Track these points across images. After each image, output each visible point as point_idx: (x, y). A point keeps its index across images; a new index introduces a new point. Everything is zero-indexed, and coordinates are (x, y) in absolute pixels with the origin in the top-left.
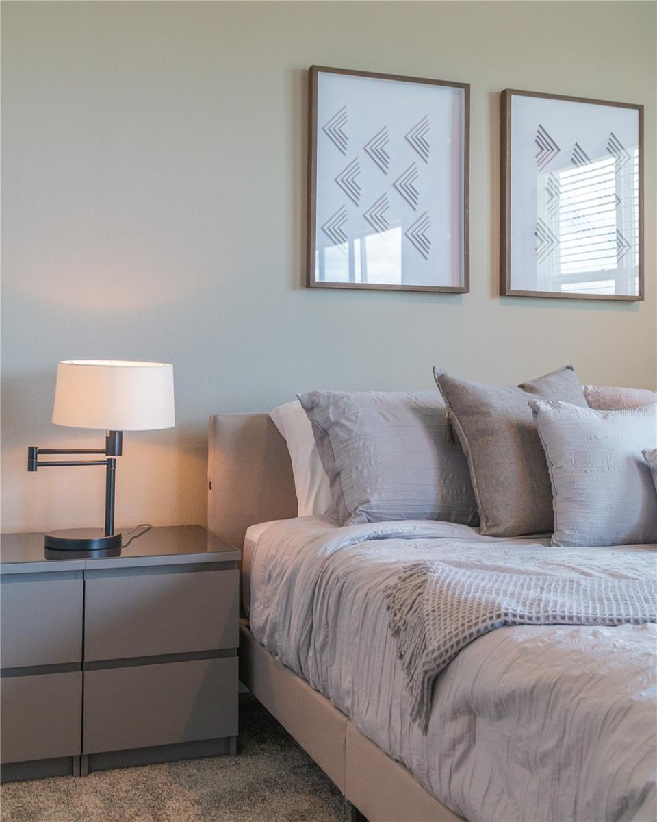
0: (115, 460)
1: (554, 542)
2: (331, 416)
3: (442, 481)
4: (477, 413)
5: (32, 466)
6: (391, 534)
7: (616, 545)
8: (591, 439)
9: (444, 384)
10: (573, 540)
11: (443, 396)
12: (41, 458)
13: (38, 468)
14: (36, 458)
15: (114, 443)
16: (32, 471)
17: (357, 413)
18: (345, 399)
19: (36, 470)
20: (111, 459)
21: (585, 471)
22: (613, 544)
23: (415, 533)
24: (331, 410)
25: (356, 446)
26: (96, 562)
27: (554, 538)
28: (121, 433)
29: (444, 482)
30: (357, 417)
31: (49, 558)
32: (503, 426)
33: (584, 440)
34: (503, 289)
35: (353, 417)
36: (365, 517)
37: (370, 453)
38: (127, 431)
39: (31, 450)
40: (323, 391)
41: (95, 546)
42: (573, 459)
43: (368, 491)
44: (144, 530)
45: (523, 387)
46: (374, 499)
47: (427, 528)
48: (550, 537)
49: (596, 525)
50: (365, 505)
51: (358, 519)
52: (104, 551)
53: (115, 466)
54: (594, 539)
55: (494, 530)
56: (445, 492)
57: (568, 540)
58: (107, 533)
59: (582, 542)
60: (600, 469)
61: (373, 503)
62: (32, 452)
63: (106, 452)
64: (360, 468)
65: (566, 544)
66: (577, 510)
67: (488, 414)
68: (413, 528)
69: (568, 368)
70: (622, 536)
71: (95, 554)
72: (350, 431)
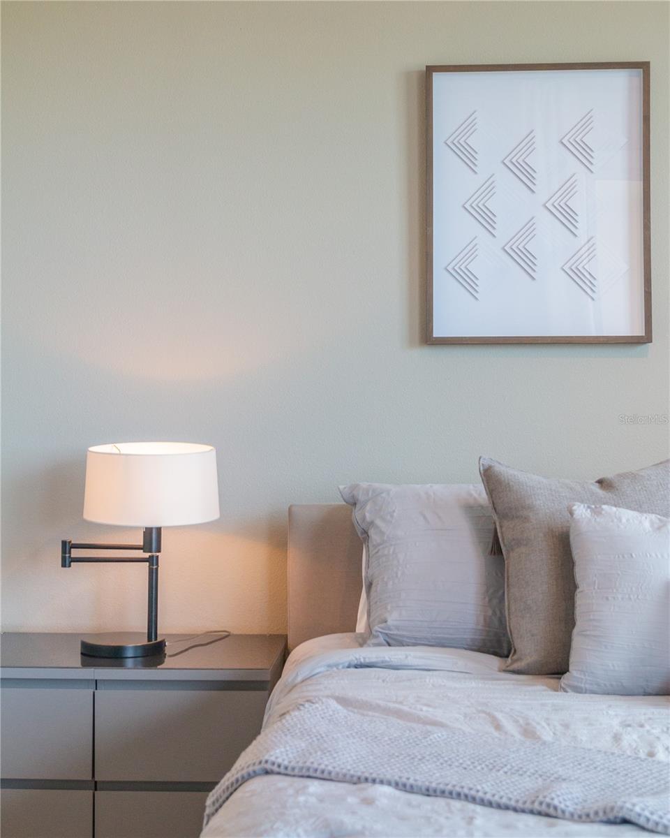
0: (157, 557)
1: (562, 685)
2: (367, 515)
3: (487, 599)
4: (517, 517)
5: (66, 562)
6: (376, 663)
7: (650, 694)
8: (623, 557)
9: (489, 477)
10: (583, 685)
11: (487, 494)
12: (75, 553)
13: (72, 563)
14: (70, 553)
15: (153, 538)
16: (65, 567)
17: (394, 511)
18: (383, 495)
19: (70, 566)
20: (153, 556)
21: (607, 599)
22: (646, 694)
23: (406, 662)
24: (368, 507)
25: (386, 552)
26: (131, 672)
27: (566, 679)
28: (159, 530)
29: (490, 600)
30: (392, 516)
31: (85, 665)
32: (541, 535)
33: (619, 557)
35: (389, 517)
36: (381, 639)
37: (398, 561)
38: (166, 527)
39: (64, 543)
40: (364, 485)
41: (130, 653)
42: (597, 582)
43: (389, 608)
44: (220, 637)
45: (600, 482)
46: (393, 618)
47: (421, 658)
48: (560, 678)
49: (612, 668)
50: (382, 625)
51: (374, 641)
52: (139, 659)
53: (157, 564)
54: (612, 685)
55: (516, 666)
56: (490, 613)
57: (576, 684)
58: (150, 639)
59: (595, 688)
60: (627, 596)
61: (390, 622)
62: (66, 547)
63: (144, 548)
64: (385, 580)
65: (578, 690)
66: (589, 648)
67: (526, 519)
68: (404, 657)
70: (656, 684)
71: (130, 662)
72: (382, 533)
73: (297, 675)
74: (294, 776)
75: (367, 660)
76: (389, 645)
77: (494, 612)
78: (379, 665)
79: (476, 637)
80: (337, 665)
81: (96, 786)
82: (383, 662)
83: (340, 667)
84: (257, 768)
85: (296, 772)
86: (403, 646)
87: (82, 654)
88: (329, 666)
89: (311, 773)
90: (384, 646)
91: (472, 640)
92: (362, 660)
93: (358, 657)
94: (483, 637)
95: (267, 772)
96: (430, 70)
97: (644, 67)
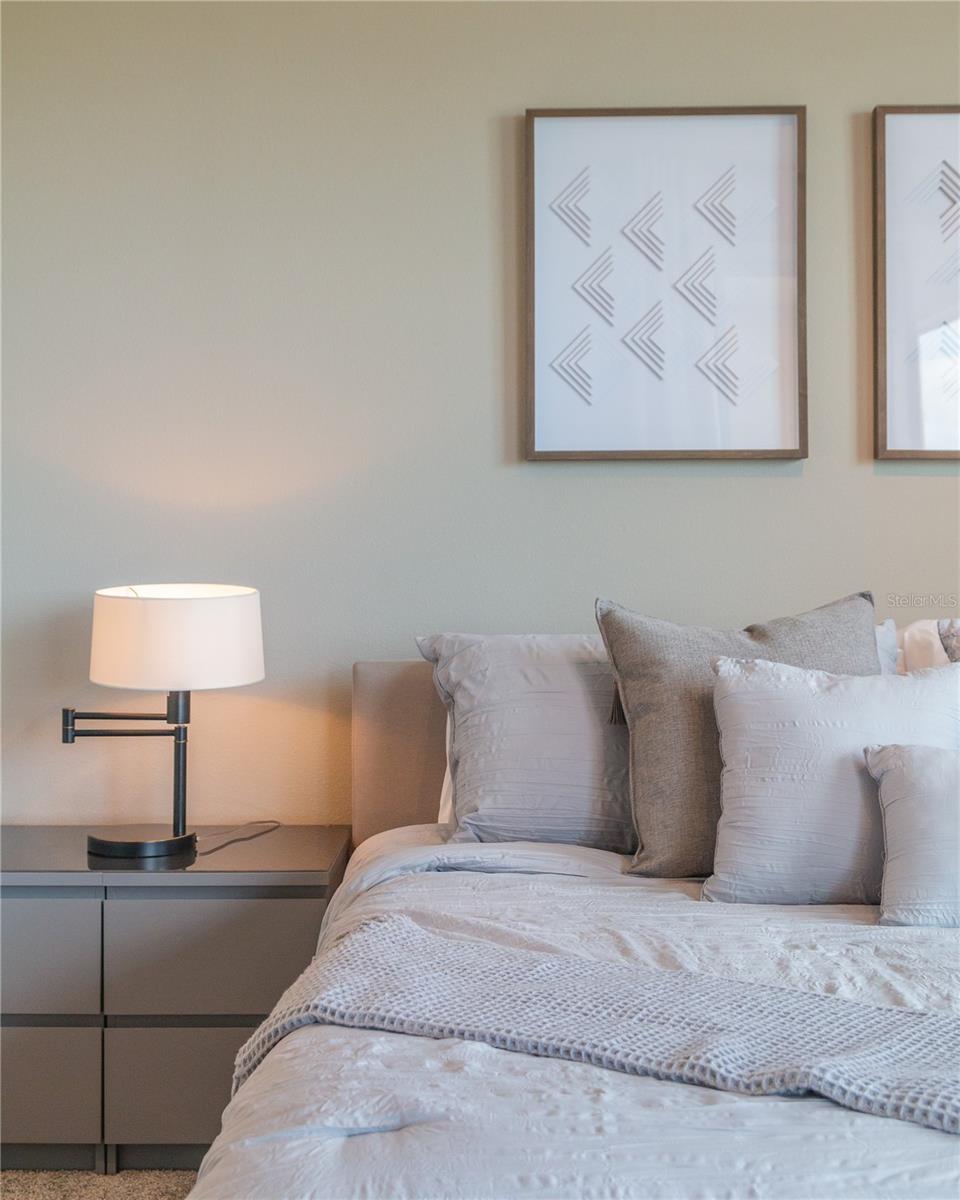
0: (186, 728)
1: (706, 892)
2: (452, 673)
3: (606, 781)
4: (644, 675)
5: (69, 735)
6: (464, 864)
7: (819, 903)
8: (784, 725)
9: (609, 625)
10: (732, 892)
11: (605, 645)
12: (81, 725)
13: (76, 738)
14: (73, 724)
15: (179, 706)
16: (67, 742)
17: (487, 669)
18: (472, 648)
19: (73, 741)
20: (180, 728)
21: (763, 779)
22: (813, 902)
23: (502, 863)
24: (453, 665)
25: (477, 722)
26: (152, 876)
27: (710, 884)
28: (187, 694)
29: (610, 782)
30: (484, 676)
31: (93, 867)
32: (676, 698)
33: (778, 726)
34: (877, 450)
35: (479, 676)
36: (470, 833)
37: (492, 734)
38: (196, 691)
39: (66, 712)
40: (448, 635)
41: (150, 852)
42: (749, 759)
43: (480, 792)
44: (267, 829)
45: (750, 630)
46: (486, 806)
47: (521, 857)
48: (703, 882)
49: (770, 869)
50: (471, 815)
51: (462, 835)
52: (162, 858)
53: (185, 738)
54: (769, 892)
55: (643, 867)
56: (610, 797)
57: (724, 890)
58: (176, 833)
59: (747, 895)
60: (789, 777)
61: (482, 811)
62: (69, 717)
63: (171, 717)
64: (476, 756)
65: (726, 898)
66: (740, 843)
67: (657, 678)
68: (500, 856)
69: (864, 595)
70: (825, 890)
71: (150, 863)
72: (472, 697)
73: (362, 881)
74: (353, 1027)
75: (453, 861)
76: (482, 841)
77: (615, 798)
78: (467, 867)
79: (593, 829)
80: (413, 868)
81: (106, 1022)
82: (473, 863)
83: (418, 870)
84: (303, 1015)
85: (356, 1021)
86: (499, 841)
87: (89, 853)
88: (404, 868)
89: (377, 1024)
90: (475, 841)
91: (588, 833)
92: (446, 861)
93: (440, 857)
94: (600, 829)
95: (317, 1022)
96: (531, 114)
97: (799, 112)
